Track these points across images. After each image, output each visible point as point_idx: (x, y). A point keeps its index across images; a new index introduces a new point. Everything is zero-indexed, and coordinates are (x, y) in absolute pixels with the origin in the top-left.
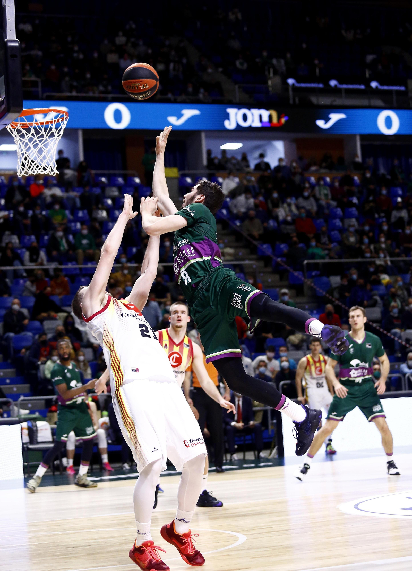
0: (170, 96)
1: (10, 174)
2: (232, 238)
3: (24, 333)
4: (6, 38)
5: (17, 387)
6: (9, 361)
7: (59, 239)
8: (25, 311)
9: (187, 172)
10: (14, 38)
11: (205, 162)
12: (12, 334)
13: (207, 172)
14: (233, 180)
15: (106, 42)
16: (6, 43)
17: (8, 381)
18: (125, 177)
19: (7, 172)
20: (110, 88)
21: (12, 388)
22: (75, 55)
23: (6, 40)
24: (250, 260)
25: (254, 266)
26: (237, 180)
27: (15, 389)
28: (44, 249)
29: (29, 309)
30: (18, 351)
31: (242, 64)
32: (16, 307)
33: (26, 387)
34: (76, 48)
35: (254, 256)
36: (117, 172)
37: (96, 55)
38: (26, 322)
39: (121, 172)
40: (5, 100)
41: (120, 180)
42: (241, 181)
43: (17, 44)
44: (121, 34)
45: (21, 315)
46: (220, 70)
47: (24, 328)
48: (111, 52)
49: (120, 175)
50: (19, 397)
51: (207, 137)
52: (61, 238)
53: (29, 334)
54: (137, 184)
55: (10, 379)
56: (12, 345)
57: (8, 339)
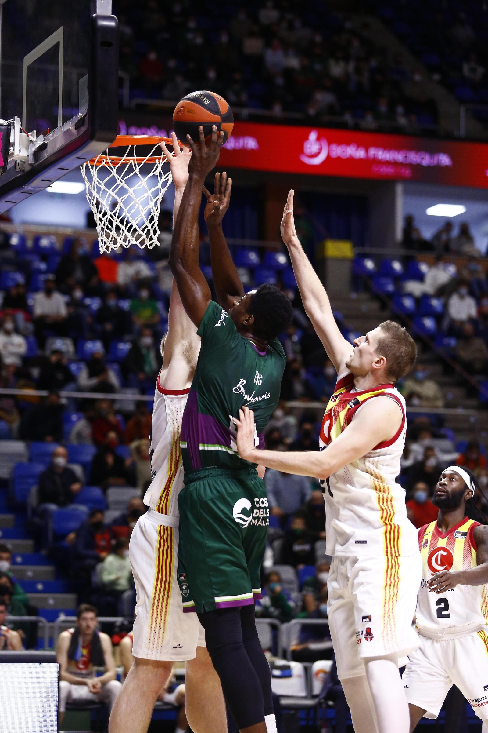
0: (348, 118)
1: (67, 235)
2: (438, 368)
3: (72, 507)
4: (95, 12)
5: (55, 599)
6: (44, 552)
7: (144, 351)
8: (78, 469)
9: (367, 250)
10: (109, 13)
11: (399, 234)
12: (53, 507)
13: (402, 252)
14: (445, 270)
15: (242, 16)
16: (95, 20)
17: (40, 587)
18: (261, 252)
19: (61, 230)
20: (244, 97)
21: (46, 599)
22: (190, 36)
23: (94, 15)
24: (466, 407)
25: (472, 419)
26: (452, 269)
27: (51, 602)
28: (116, 366)
29: (84, 465)
30: (61, 536)
31: (473, 70)
32: (61, 461)
33: (69, 598)
34: (192, 24)
35: (473, 402)
36: (248, 242)
37: (224, 39)
38: (76, 487)
39: (256, 243)
40: (87, 118)
41: (253, 257)
42: (459, 272)
43: (113, 24)
44: (270, 4)
45: (70, 476)
46: (436, 77)
47: (72, 498)
48: (252, 34)
49: (253, 249)
50: (57, 616)
51: (406, 193)
52: (148, 348)
53: (83, 509)
54: (281, 265)
55: (44, 583)
56: (52, 525)
57: (45, 514)
